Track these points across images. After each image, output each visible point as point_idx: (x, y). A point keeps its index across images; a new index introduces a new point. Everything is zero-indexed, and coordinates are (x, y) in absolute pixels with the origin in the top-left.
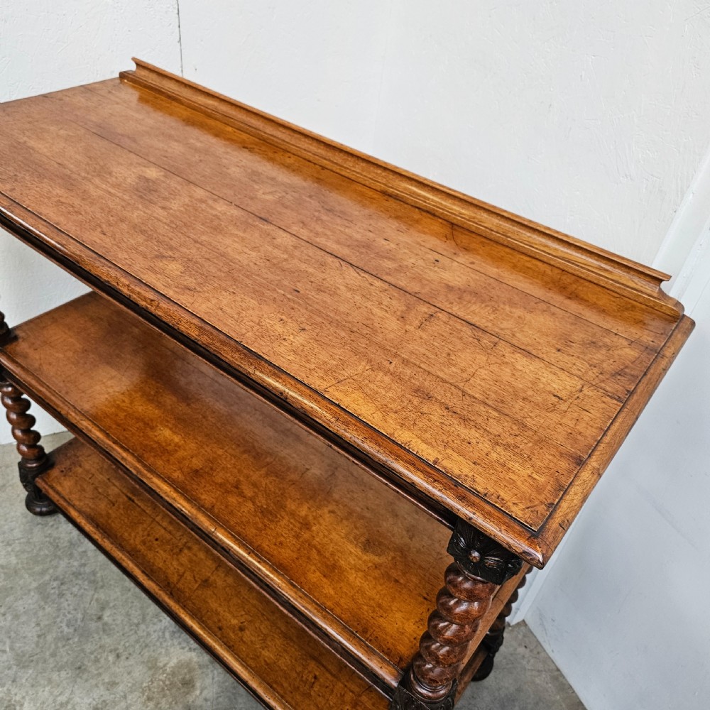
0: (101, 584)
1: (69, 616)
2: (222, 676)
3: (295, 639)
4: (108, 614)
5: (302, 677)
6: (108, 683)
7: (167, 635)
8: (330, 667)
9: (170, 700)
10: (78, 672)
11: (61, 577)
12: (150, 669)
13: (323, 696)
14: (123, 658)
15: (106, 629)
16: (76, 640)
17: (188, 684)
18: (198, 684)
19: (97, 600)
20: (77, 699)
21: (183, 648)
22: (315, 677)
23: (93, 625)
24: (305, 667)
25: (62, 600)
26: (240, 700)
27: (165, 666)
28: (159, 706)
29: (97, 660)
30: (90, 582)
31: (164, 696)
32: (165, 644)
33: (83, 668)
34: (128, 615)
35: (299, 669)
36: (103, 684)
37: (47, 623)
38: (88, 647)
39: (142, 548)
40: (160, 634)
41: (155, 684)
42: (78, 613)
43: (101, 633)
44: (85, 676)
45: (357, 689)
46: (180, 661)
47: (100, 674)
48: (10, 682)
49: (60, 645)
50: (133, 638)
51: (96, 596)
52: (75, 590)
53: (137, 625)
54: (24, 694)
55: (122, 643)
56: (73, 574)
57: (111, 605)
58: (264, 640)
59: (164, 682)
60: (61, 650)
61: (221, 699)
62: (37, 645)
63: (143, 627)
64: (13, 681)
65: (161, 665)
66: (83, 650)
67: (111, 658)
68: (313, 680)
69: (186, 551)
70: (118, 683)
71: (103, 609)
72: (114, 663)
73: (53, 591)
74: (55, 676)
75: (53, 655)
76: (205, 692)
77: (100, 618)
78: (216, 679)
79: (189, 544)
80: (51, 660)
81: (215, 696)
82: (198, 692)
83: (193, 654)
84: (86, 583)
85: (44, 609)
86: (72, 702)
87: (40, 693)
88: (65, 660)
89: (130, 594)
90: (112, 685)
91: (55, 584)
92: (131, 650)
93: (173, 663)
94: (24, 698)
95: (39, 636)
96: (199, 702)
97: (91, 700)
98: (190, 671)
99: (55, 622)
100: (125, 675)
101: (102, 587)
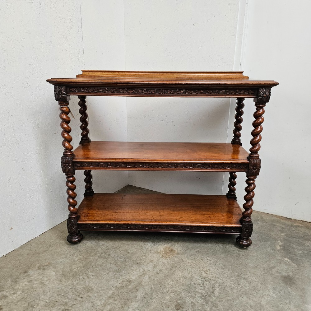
0: (118, 248)
1: (118, 257)
4: (130, 251)
6: (150, 261)
7: (153, 246)
8: (210, 214)
9: (172, 255)
10: (138, 264)
11: (103, 252)
12: (158, 253)
14: (147, 255)
15: (133, 254)
16: (128, 259)
17: (172, 250)
18: (174, 249)
19: (122, 250)
20: (146, 268)
21: (161, 246)
22: (209, 217)
23: (129, 255)
24: (205, 216)
25: (111, 256)
26: (189, 246)
27: (161, 251)
28: (170, 258)
29: (141, 260)
31: (169, 255)
32: (155, 248)
34: (136, 248)
36: (149, 262)
37: (113, 262)
38: (134, 259)
40: (151, 247)
41: (163, 255)
42: (120, 255)
44: (142, 264)
45: (220, 214)
46: (164, 248)
47: (145, 261)
48: (120, 277)
49: (124, 263)
50: (144, 251)
51: (121, 250)
52: (112, 252)
53: (142, 248)
55: (143, 253)
56: (106, 250)
57: (128, 249)
59: (165, 254)
60: (126, 263)
61: (184, 248)
62: (118, 267)
63: (144, 248)
64: (121, 276)
65: (160, 251)
67: (144, 257)
70: (153, 260)
71: (127, 251)
72: (146, 258)
73: (105, 256)
74: (133, 268)
75: (126, 265)
76: (178, 250)
77: (128, 253)
78: (178, 246)
80: (127, 266)
81: (182, 249)
83: (165, 245)
84: (113, 249)
85: (108, 260)
86: (145, 270)
87: (133, 273)
88: (131, 264)
89: (130, 245)
91: (104, 254)
92: (148, 253)
93: (162, 249)
94: (130, 277)
95: (115, 265)
96: (179, 252)
97: (150, 267)
98: (169, 248)
99: (116, 260)
100: (153, 258)
101: (120, 248)
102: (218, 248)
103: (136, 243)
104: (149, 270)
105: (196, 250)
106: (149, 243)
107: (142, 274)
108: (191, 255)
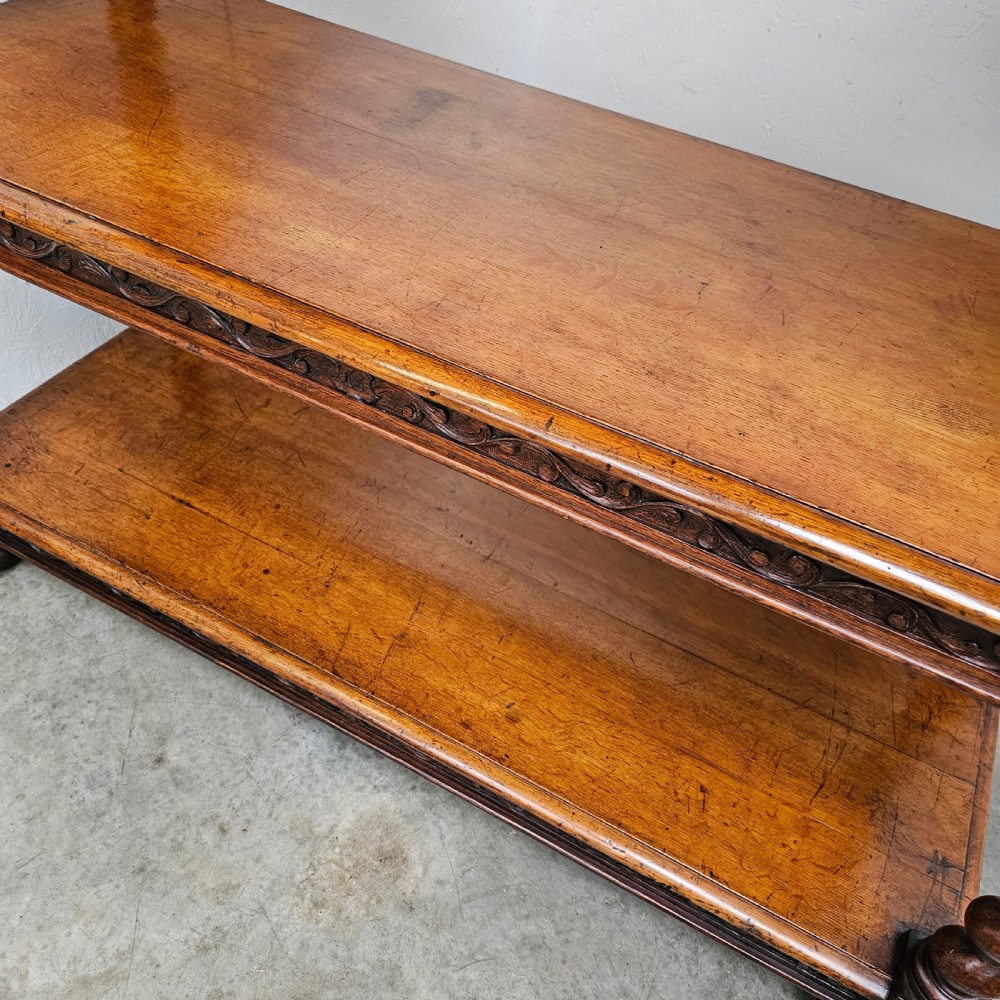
0: (143, 693)
1: (89, 768)
2: (459, 828)
3: (632, 722)
4: (178, 750)
5: (676, 793)
6: (217, 890)
7: (318, 768)
8: (724, 764)
9: (365, 898)
10: (139, 878)
11: (51, 693)
12: (301, 842)
13: (734, 824)
14: (235, 831)
15: (180, 780)
16: (118, 813)
17: (392, 858)
18: (413, 855)
19: (143, 726)
20: (153, 937)
21: (360, 789)
22: (703, 789)
23: (149, 778)
24: (674, 772)
25: (65, 737)
26: (512, 870)
27: (331, 830)
28: (344, 914)
29: (177, 847)
30: (119, 692)
31: (349, 892)
32: (318, 789)
33: (149, 868)
34: (221, 743)
35: (663, 779)
36: (206, 893)
37: (40, 789)
38: (150, 824)
39: (240, 593)
40: (304, 770)
41: (322, 872)
42: (107, 758)
43: (172, 789)
44: (159, 884)
45: (797, 799)
46: (361, 815)
47: (191, 875)
49: (82, 829)
50: (246, 788)
51: (139, 719)
52: (89, 712)
53: (249, 760)
54: (23, 953)
55: (225, 802)
56: (76, 682)
57: (179, 730)
58: (568, 734)
59: (340, 865)
60: (89, 840)
61: (471, 875)
62: (30, 841)
63: (260, 762)
65: (323, 829)
66: (138, 832)
67: (209, 836)
68: (701, 796)
69: (339, 585)
70: (239, 886)
71: (162, 741)
72: (219, 846)
73: (38, 724)
74: (88, 897)
75: (73, 854)
76: (434, 867)
77: (160, 760)
78: (448, 837)
79: (343, 571)
80: (71, 865)
81: (458, 872)
82: (418, 871)
83: (385, 797)
84: (111, 695)
85: (26, 761)
86: (142, 945)
87: (62, 942)
88: (103, 858)
89: (213, 701)
90: (226, 892)
91: (40, 708)
92: (249, 812)
93: (347, 821)
94: (23, 958)
95: (28, 820)
96: (427, 890)
97: (187, 932)
98: (388, 831)
99: (59, 786)
100: (250, 864)
101: (149, 698)
102: (683, 972)
103: (254, 702)
104: (161, 961)
105: (530, 928)
106: (312, 737)
107: (97, 978)
108: (472, 956)
